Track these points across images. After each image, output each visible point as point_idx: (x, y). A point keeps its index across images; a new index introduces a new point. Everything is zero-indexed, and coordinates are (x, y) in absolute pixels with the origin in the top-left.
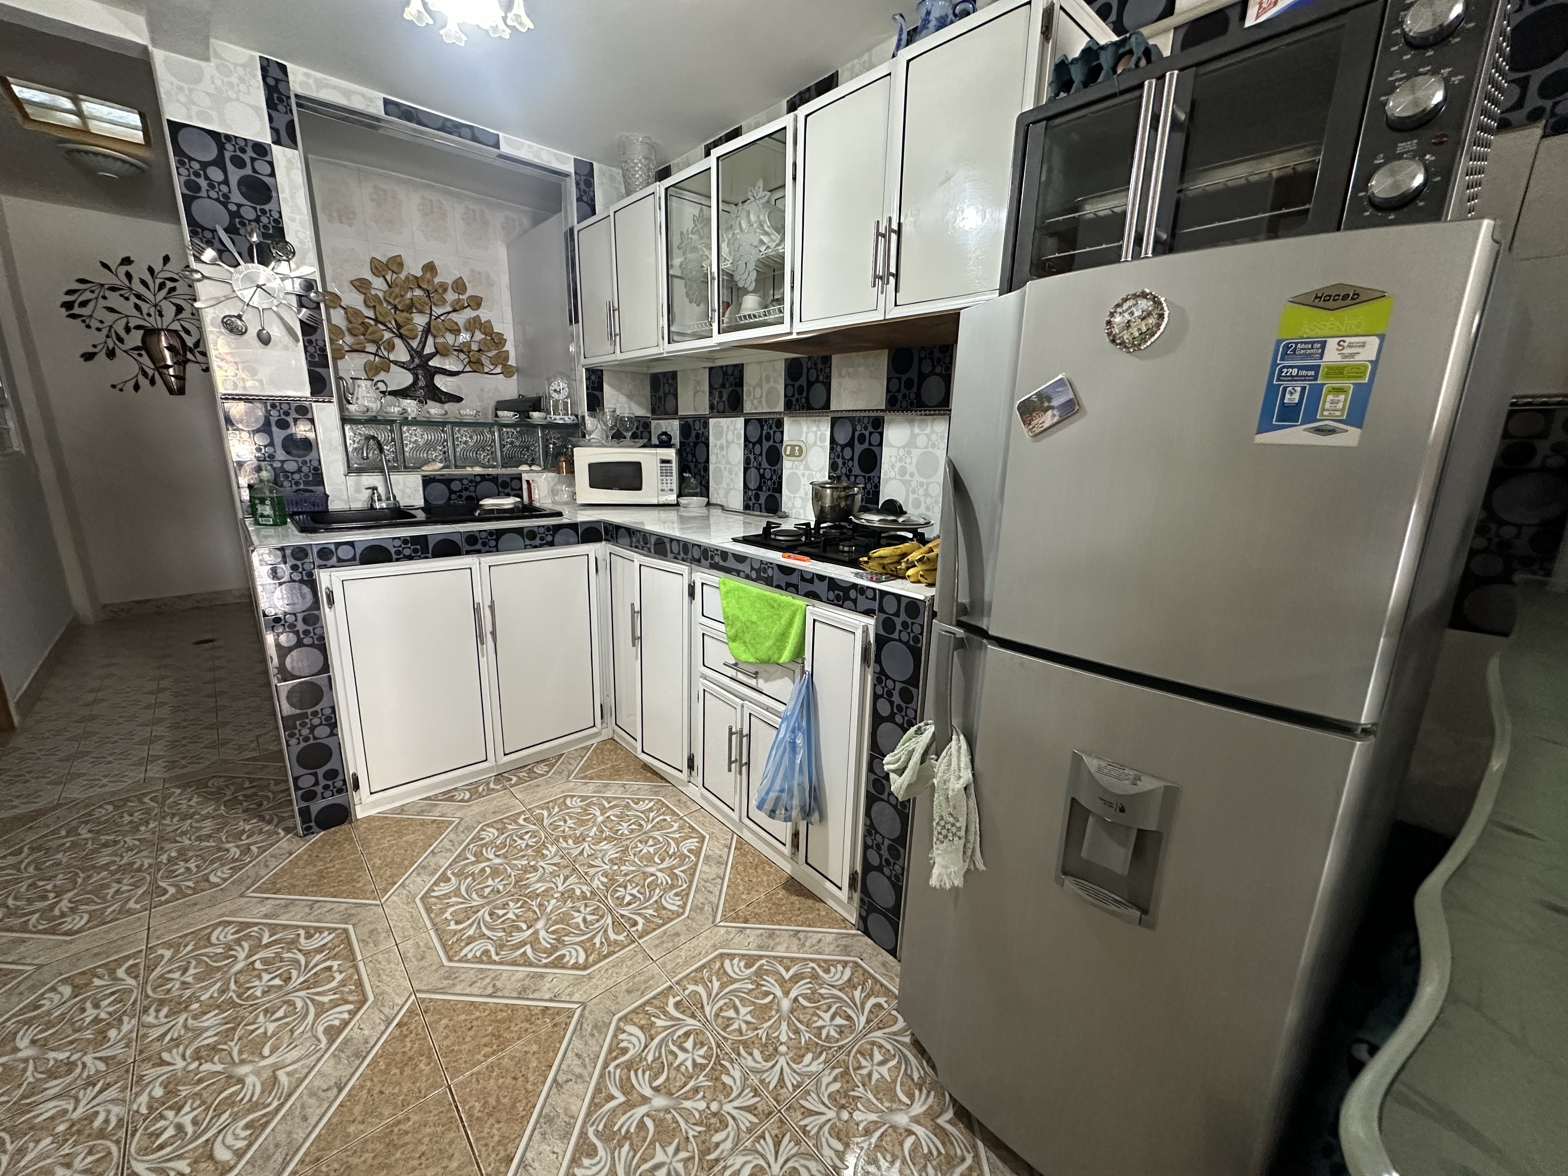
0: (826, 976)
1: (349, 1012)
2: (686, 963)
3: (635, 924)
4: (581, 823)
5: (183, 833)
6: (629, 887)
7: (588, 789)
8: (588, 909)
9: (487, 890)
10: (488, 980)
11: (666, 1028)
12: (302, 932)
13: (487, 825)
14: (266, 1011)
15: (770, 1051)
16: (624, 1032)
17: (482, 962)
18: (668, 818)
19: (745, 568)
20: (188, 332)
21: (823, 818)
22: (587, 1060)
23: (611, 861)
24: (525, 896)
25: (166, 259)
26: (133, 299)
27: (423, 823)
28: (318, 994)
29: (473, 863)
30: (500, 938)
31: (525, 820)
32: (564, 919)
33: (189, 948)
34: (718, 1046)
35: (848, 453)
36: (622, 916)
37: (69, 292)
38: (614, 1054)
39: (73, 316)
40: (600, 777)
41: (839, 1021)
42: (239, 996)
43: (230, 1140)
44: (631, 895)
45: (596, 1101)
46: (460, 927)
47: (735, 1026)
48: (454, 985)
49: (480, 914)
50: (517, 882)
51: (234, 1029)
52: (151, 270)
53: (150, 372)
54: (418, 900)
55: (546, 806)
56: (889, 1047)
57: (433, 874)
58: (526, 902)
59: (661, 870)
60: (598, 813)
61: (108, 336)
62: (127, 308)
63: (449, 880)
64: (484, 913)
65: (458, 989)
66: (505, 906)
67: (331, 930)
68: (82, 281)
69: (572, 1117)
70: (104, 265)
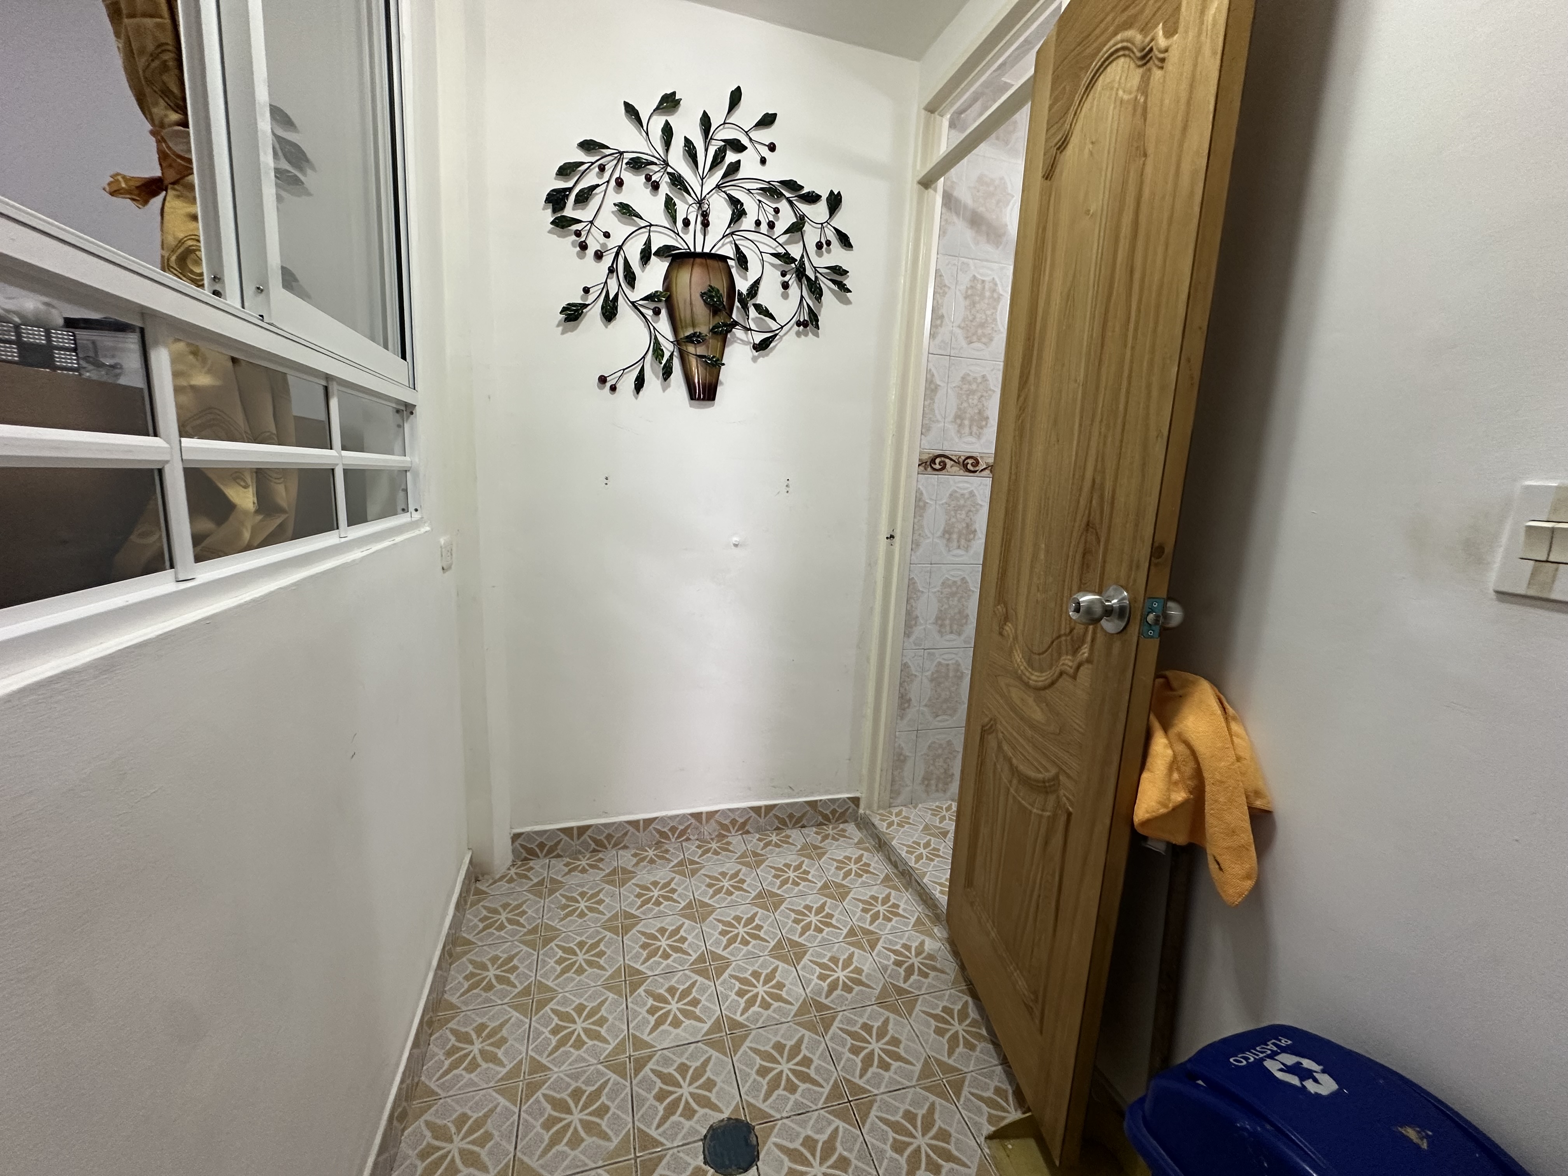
20: (742, 261)
25: (736, 97)
26: (665, 188)
37: (565, 171)
39: (561, 224)
52: (706, 121)
53: (668, 347)
61: (612, 270)
62: (651, 206)
68: (588, 146)
70: (631, 111)
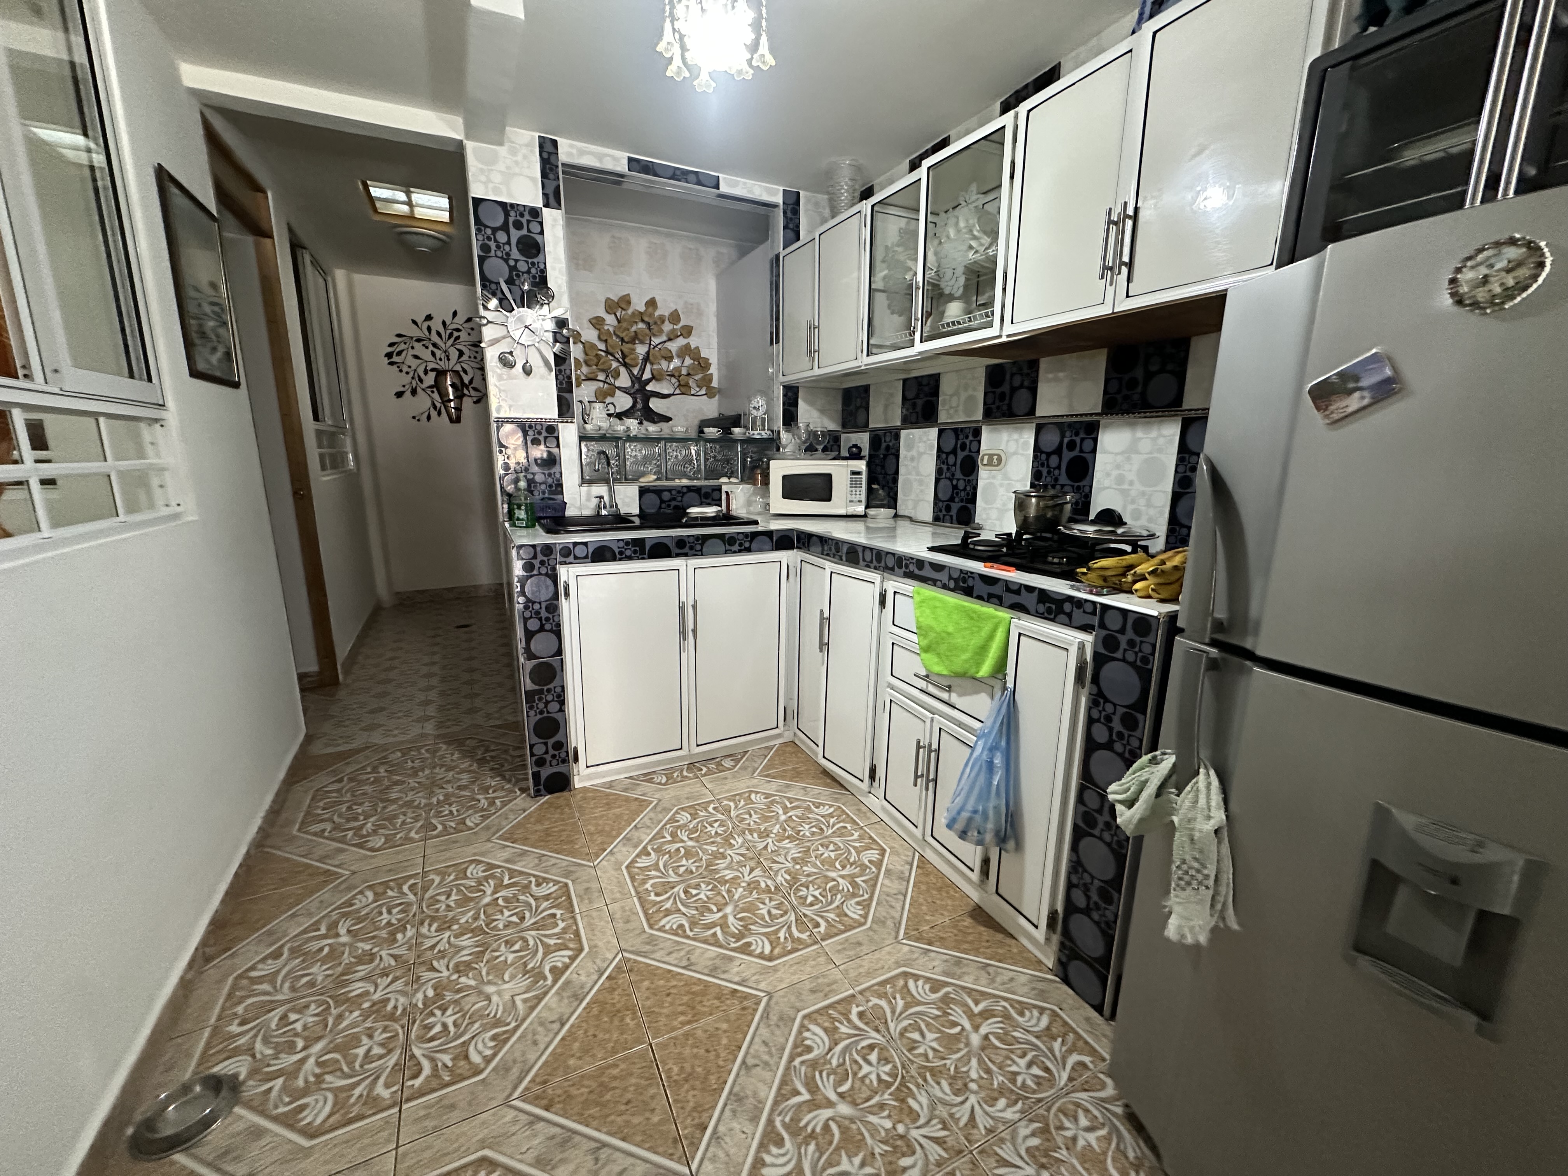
0: (1020, 1019)
1: (569, 957)
2: (869, 974)
3: (817, 925)
4: (765, 819)
5: (448, 782)
6: (811, 888)
7: (772, 787)
8: (773, 903)
9: (682, 869)
10: (683, 953)
11: (850, 1036)
12: (533, 879)
13: (682, 809)
14: (507, 942)
15: (960, 1086)
16: (808, 1030)
17: (677, 935)
18: (848, 825)
19: (943, 577)
20: (465, 372)
21: (1019, 846)
22: (773, 1049)
23: (794, 859)
24: (715, 880)
25: (455, 314)
26: (431, 348)
27: (627, 800)
28: (545, 936)
29: (669, 842)
30: (693, 916)
31: (714, 809)
32: (750, 908)
33: (452, 877)
34: (903, 1067)
35: (1054, 461)
36: (805, 915)
37: (391, 345)
38: (799, 1050)
39: (391, 364)
40: (783, 778)
41: (1035, 1071)
42: (487, 925)
43: (480, 1046)
44: (814, 896)
45: (783, 1092)
46: (659, 899)
47: (921, 1050)
48: (653, 952)
49: (676, 890)
50: (708, 866)
51: (483, 952)
52: (444, 323)
53: (438, 405)
54: (623, 868)
55: (732, 798)
56: (1096, 1113)
57: (636, 847)
58: (715, 886)
59: (842, 877)
60: (781, 812)
61: (413, 378)
62: (426, 355)
63: (649, 854)
64: (679, 889)
65: (657, 955)
66: (697, 886)
67: (556, 882)
68: (399, 336)
69: (760, 1102)
70: (414, 322)
